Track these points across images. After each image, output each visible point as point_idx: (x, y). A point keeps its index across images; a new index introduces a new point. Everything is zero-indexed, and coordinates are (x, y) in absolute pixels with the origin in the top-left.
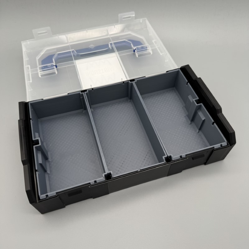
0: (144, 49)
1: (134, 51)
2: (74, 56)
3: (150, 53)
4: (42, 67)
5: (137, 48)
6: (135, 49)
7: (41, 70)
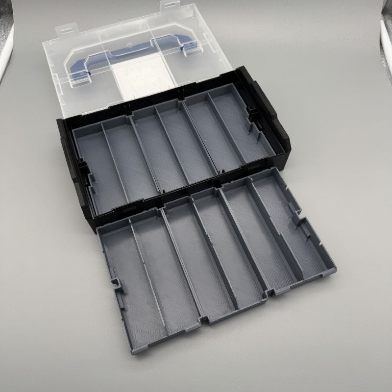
0: (194, 45)
1: (182, 49)
2: (109, 59)
3: (200, 51)
4: (73, 75)
5: (184, 45)
6: (182, 46)
7: (73, 79)
